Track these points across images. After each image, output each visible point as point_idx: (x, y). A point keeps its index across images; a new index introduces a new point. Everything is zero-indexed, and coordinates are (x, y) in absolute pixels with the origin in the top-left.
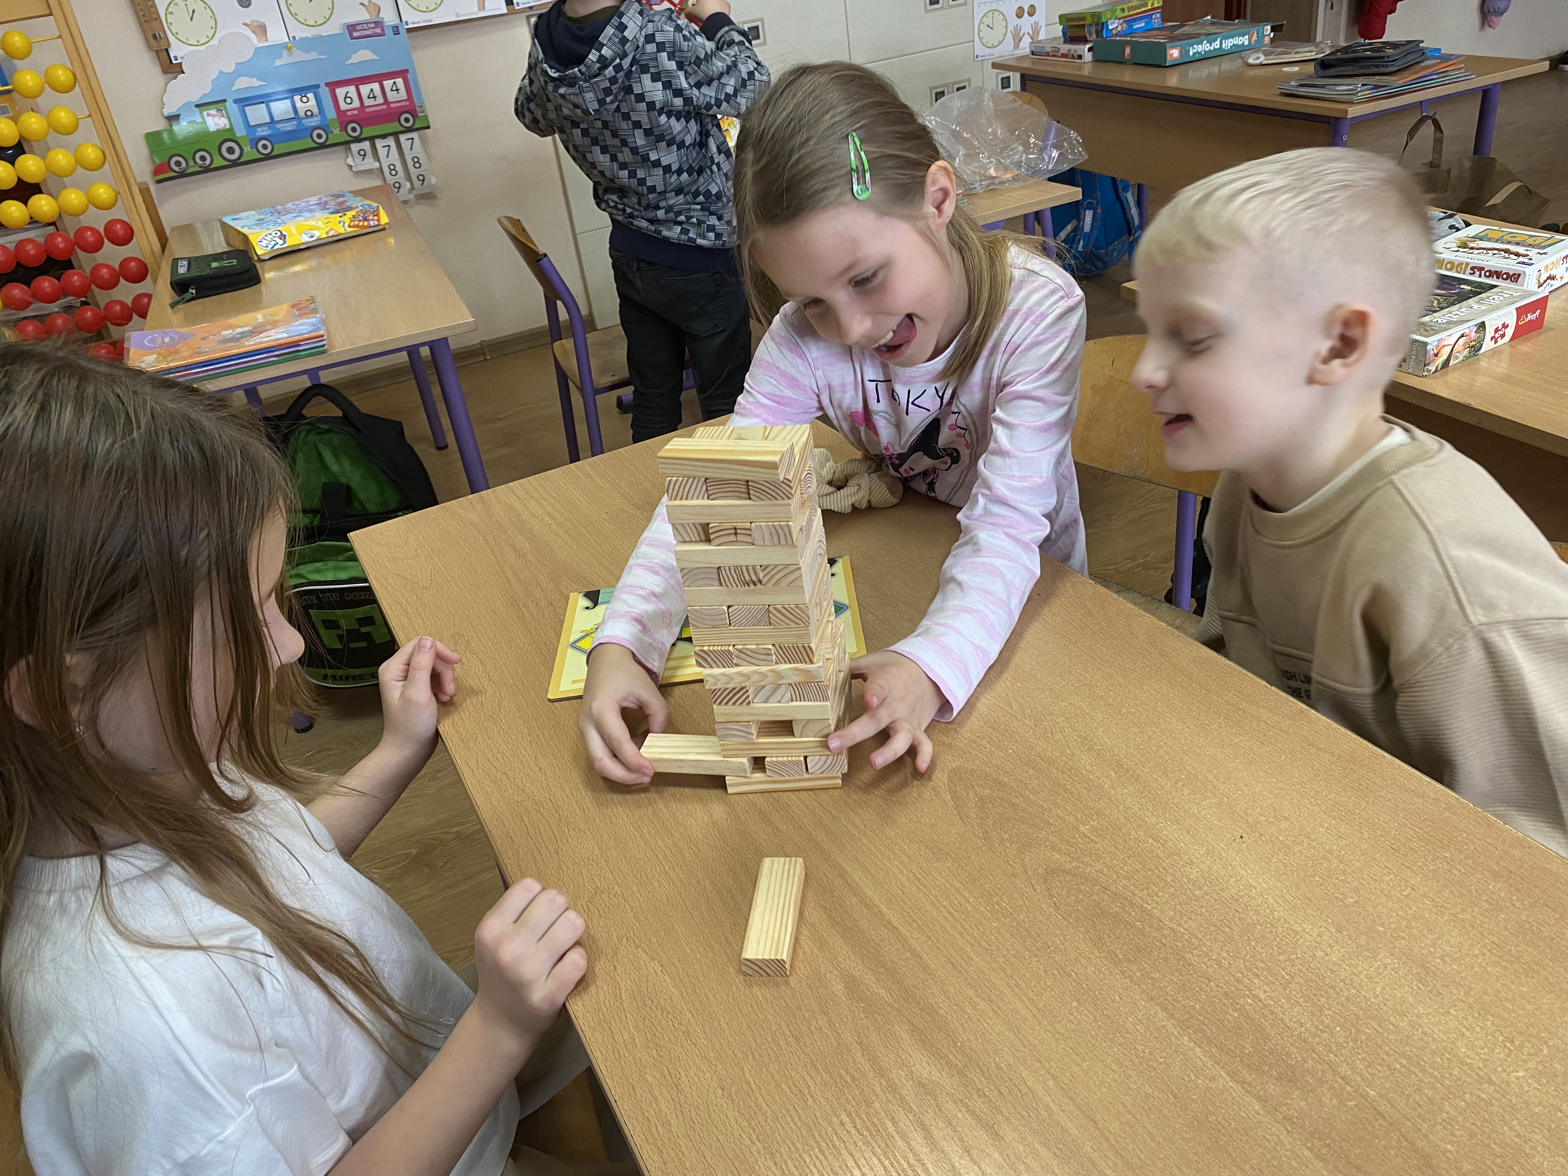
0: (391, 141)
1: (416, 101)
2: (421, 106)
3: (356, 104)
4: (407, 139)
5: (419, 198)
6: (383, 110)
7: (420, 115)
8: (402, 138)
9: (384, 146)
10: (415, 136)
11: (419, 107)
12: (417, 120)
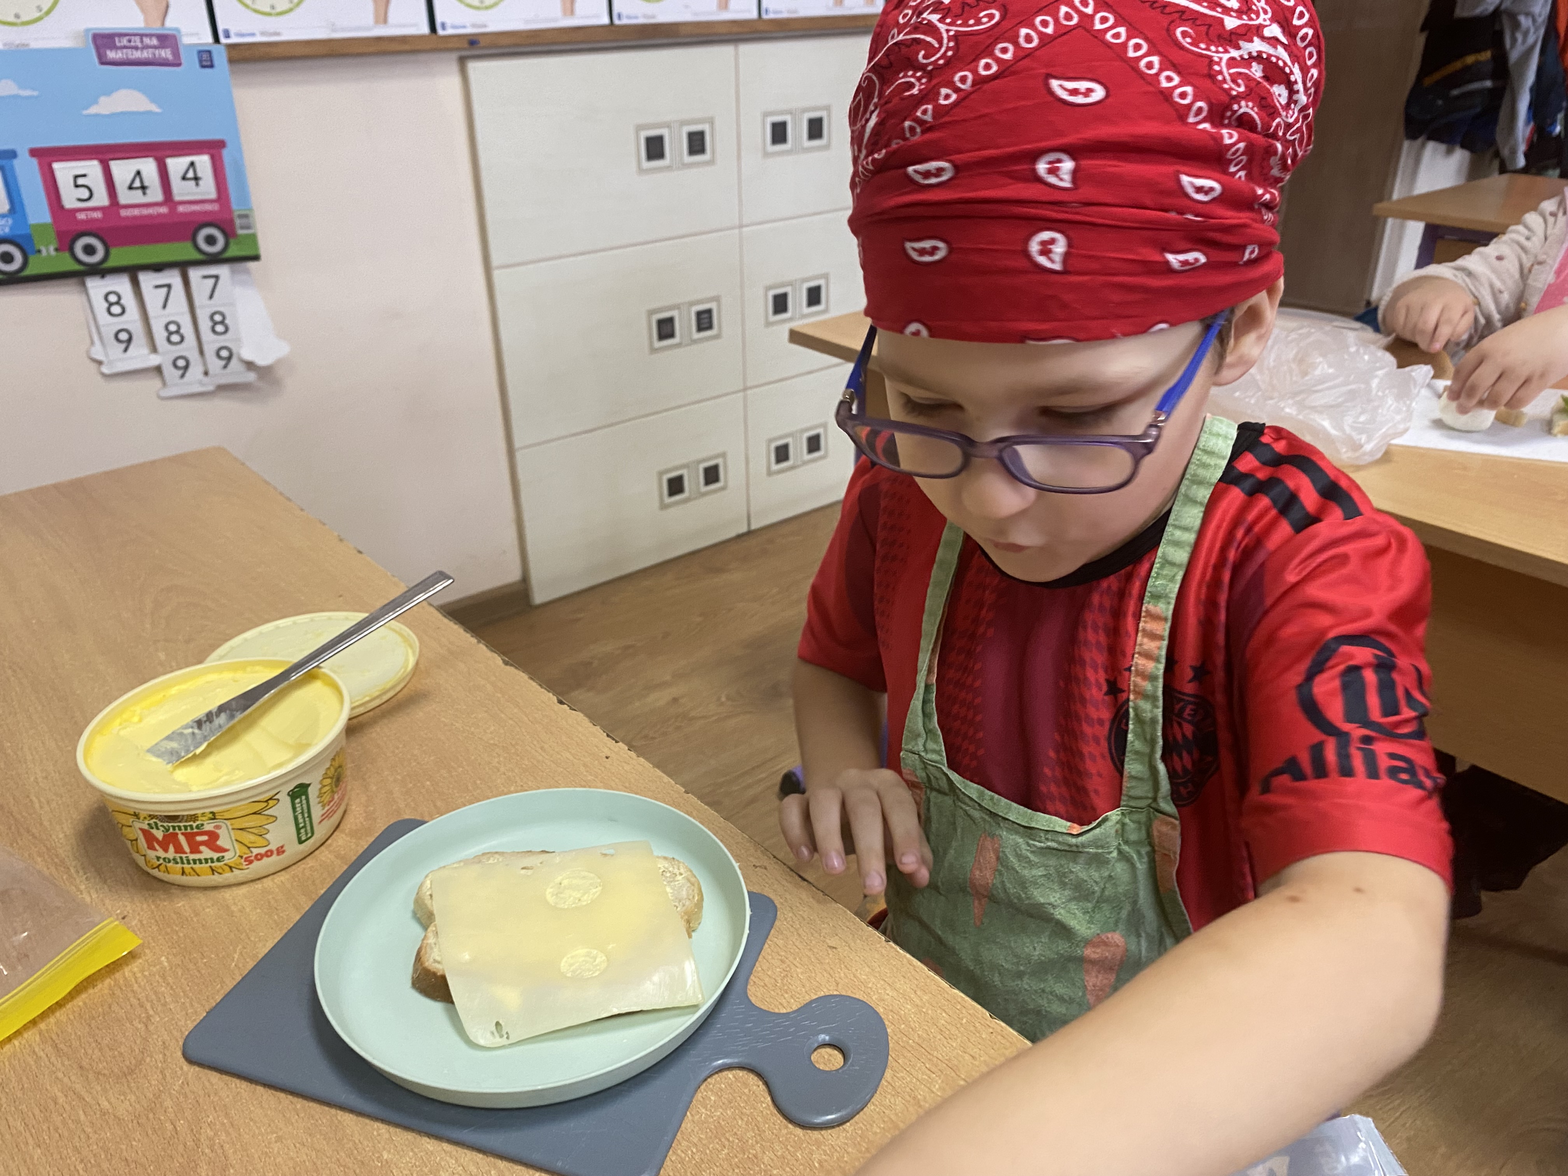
0: (174, 278)
1: (234, 206)
2: (246, 216)
3: (101, 198)
4: (205, 277)
5: (222, 388)
6: (159, 215)
7: (240, 232)
8: (195, 274)
9: (157, 287)
10: (223, 271)
11: (241, 216)
12: (232, 241)
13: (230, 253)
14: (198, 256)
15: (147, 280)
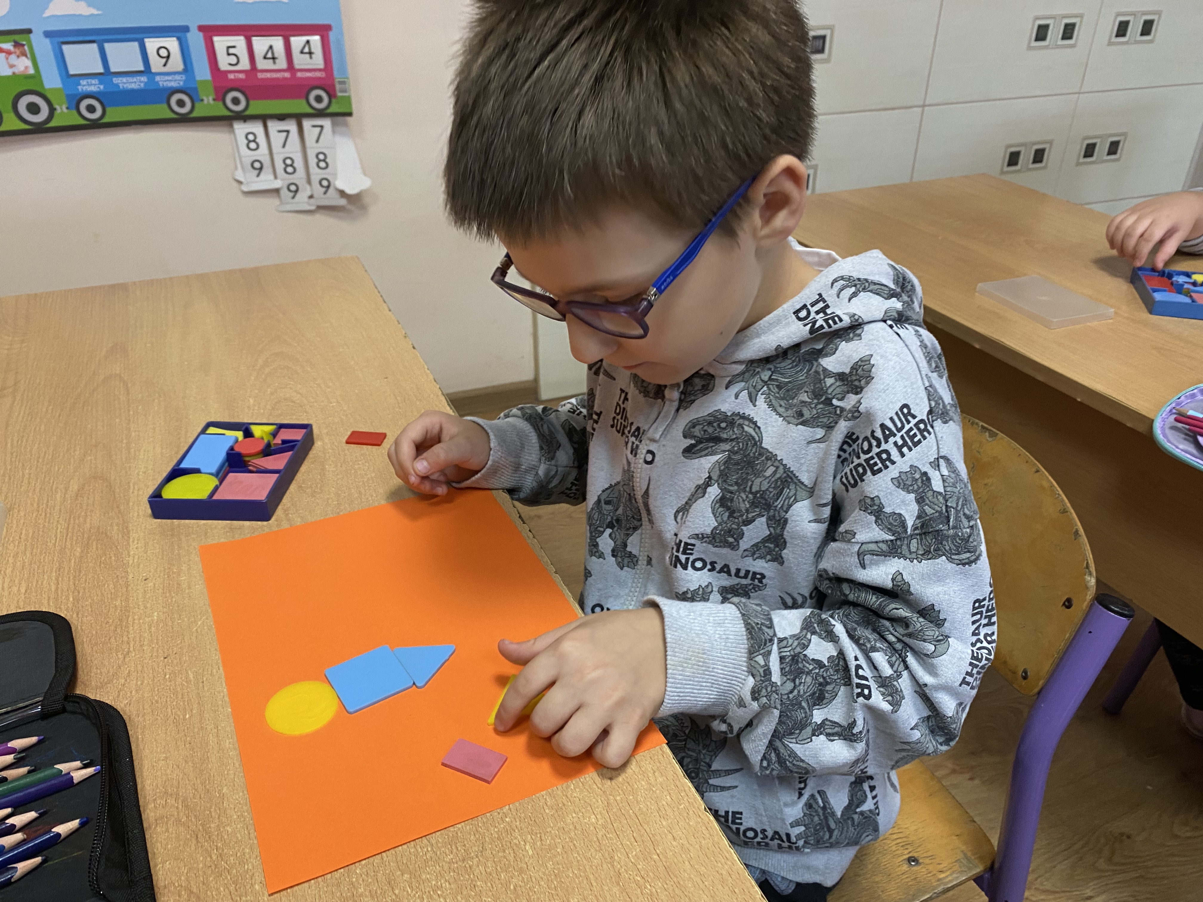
0: (292, 126)
1: (336, 74)
2: (343, 83)
3: (245, 64)
4: (314, 126)
5: (320, 208)
6: (286, 79)
7: (339, 94)
8: (307, 124)
9: (280, 131)
10: (326, 123)
11: (340, 83)
12: (334, 100)
13: (331, 110)
14: (310, 111)
15: (274, 126)
